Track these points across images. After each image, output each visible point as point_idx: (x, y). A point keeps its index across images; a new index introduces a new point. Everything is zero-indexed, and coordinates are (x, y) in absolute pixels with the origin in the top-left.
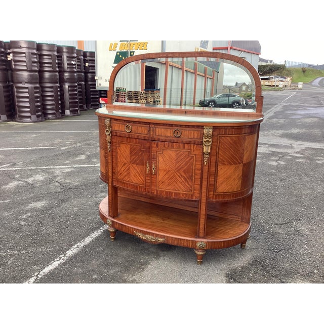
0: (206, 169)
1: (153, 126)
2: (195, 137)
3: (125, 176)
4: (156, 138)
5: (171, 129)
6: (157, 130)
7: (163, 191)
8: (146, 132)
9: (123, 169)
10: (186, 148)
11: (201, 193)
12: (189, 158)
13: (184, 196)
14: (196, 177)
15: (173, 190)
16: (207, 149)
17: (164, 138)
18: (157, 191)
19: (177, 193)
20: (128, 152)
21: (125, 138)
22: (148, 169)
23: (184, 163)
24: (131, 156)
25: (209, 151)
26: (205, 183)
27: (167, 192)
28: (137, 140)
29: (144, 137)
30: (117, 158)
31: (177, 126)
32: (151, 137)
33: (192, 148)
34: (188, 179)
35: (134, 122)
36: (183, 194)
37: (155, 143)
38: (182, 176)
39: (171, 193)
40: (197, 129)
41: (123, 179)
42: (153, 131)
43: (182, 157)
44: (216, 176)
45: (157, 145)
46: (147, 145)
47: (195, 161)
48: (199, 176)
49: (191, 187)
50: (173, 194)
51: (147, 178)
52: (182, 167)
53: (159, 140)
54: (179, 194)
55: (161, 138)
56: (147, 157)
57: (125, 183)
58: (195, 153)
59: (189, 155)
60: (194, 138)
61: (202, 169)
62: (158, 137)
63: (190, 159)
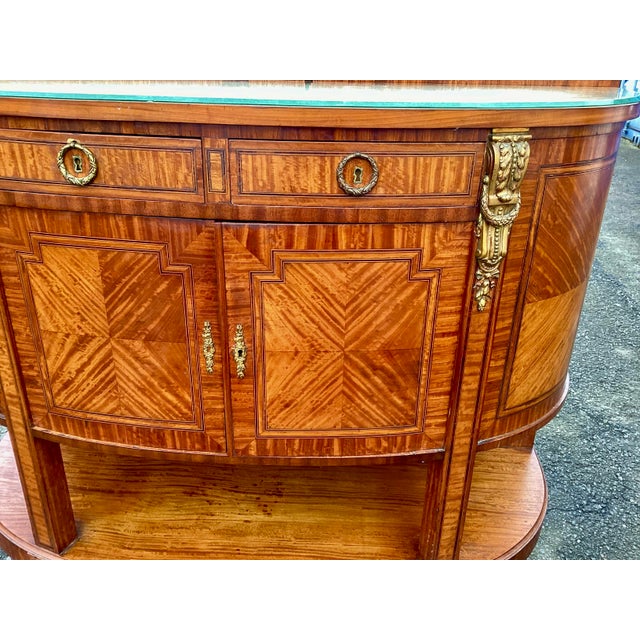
0: (480, 323)
1: (222, 143)
2: (445, 190)
3: (94, 393)
4: (246, 205)
5: (321, 154)
6: (247, 163)
7: (290, 440)
8: (184, 175)
9: (74, 364)
10: (397, 243)
11: (450, 424)
12: (409, 291)
13: (385, 444)
14: (436, 361)
15: (334, 428)
16: (494, 243)
17: (289, 203)
18: (261, 441)
19: (352, 439)
20: (91, 283)
22: (209, 355)
23: (386, 313)
24: (111, 306)
25: (503, 249)
26: (470, 384)
27: (306, 442)
28: (136, 220)
29: (177, 205)
30: (33, 315)
31: (353, 134)
32: (218, 207)
33: (425, 243)
34: (400, 379)
35: (108, 126)
36: (378, 439)
37: (238, 236)
38: (374, 368)
39: (324, 444)
40: (457, 147)
41: (81, 406)
42: (225, 170)
43: (378, 287)
44: (511, 346)
45: (253, 246)
46: (198, 244)
47: (439, 298)
48: (449, 358)
49: (414, 406)
50: (336, 443)
51: (206, 394)
52: (377, 332)
53: (259, 217)
54: (362, 440)
55: (267, 203)
56: (200, 302)
57: (95, 424)
58: (438, 263)
59: (409, 278)
60: (437, 194)
61: (462, 333)
62: (256, 201)
63: (416, 294)
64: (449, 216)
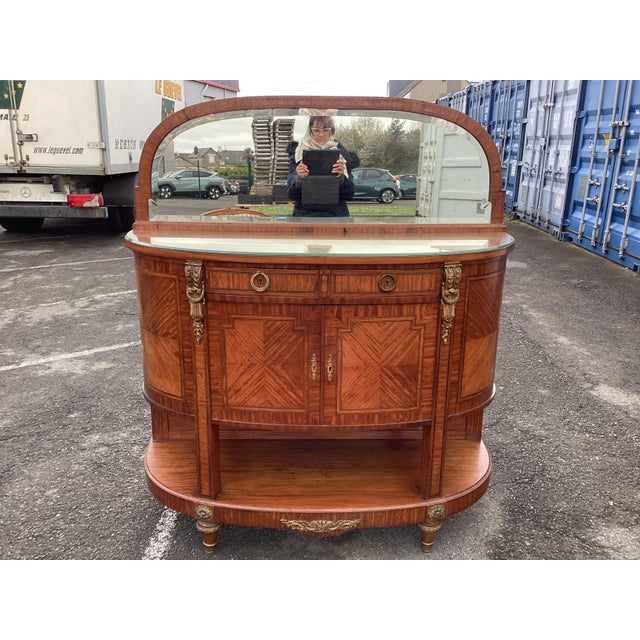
0: (445, 350)
1: (328, 271)
2: (426, 288)
3: (252, 395)
4: (337, 298)
5: (372, 276)
6: (339, 279)
7: (353, 415)
8: (310, 285)
9: (244, 379)
10: (405, 313)
11: (434, 405)
12: (411, 334)
13: (401, 416)
14: (426, 370)
15: (376, 408)
16: (449, 312)
17: (357, 297)
18: (338, 417)
19: (384, 413)
20: (258, 338)
21: (251, 306)
22: (314, 371)
23: (400, 346)
24: (267, 348)
25: (453, 314)
26: (442, 383)
27: (361, 416)
28: (284, 307)
29: (305, 299)
30: (223, 355)
31: (385, 267)
32: (324, 298)
33: (418, 312)
34: (408, 381)
35: (277, 266)
36: (397, 413)
37: (333, 312)
38: (395, 375)
39: (370, 417)
40: (429, 271)
41: (243, 404)
42: (329, 283)
43: (396, 335)
44: (461, 362)
45: (339, 317)
46: (313, 316)
47: (425, 339)
48: (431, 369)
49: (415, 395)
50: (376, 416)
51: (310, 392)
52: (396, 357)
53: (342, 303)
54: (390, 414)
55: (346, 296)
56: (311, 344)
57: (250, 413)
58: (423, 322)
59: (411, 329)
60: (422, 291)
61: (437, 356)
62: (342, 295)
63: (414, 337)
64: (428, 300)
